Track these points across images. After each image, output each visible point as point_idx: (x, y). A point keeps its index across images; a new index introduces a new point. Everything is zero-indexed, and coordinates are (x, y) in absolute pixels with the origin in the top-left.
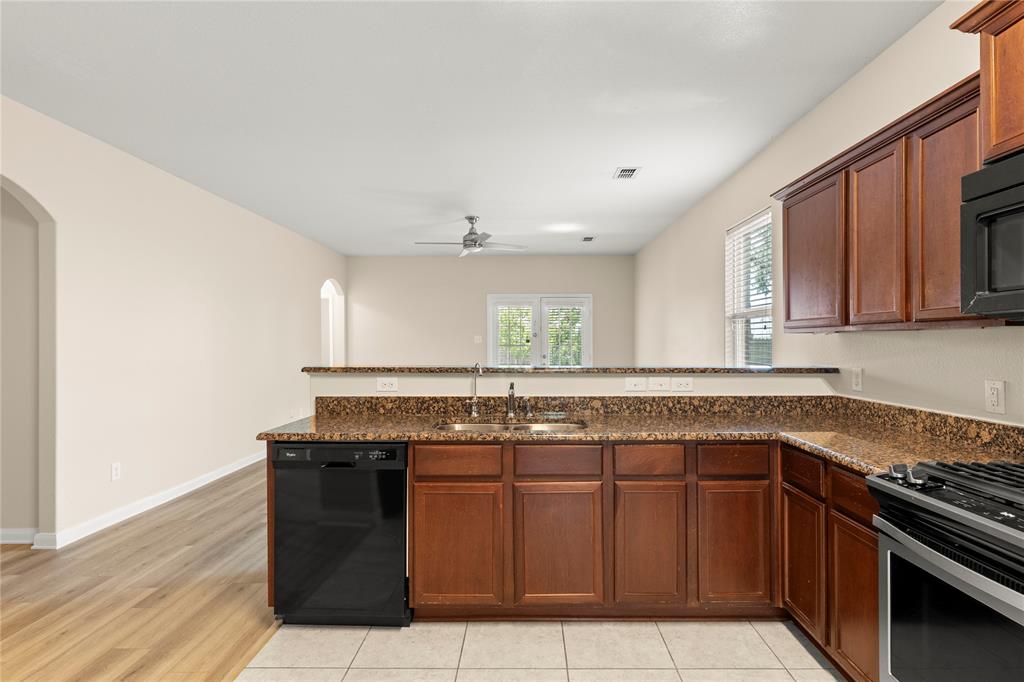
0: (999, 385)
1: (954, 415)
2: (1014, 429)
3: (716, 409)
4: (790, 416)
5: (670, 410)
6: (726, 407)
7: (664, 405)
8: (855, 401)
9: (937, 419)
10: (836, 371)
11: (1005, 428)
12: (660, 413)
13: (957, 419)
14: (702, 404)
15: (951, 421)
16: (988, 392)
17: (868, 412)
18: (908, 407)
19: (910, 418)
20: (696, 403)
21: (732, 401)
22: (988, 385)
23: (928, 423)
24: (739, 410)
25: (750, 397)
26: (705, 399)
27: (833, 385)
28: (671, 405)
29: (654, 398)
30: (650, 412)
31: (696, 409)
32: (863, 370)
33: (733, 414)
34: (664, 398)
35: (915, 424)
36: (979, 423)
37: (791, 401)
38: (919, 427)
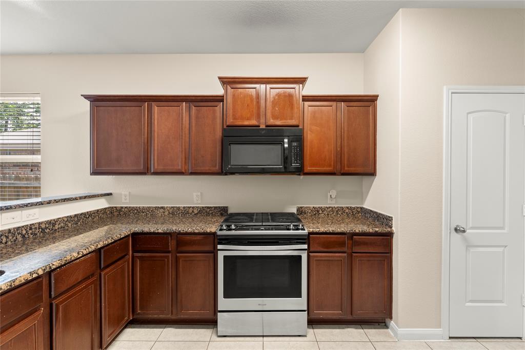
0: (199, 194)
1: (183, 206)
2: (206, 207)
3: (57, 227)
4: (94, 222)
5: (23, 236)
6: (62, 224)
7: (19, 234)
8: (126, 207)
9: (175, 208)
10: (111, 194)
11: (203, 207)
12: (15, 241)
13: (184, 207)
14: (47, 226)
15: (181, 208)
16: (195, 196)
17: (136, 211)
18: (160, 206)
19: (162, 210)
20: (43, 226)
21: (66, 219)
22: (195, 194)
23: (171, 211)
24: (70, 225)
25: (75, 215)
26: (49, 222)
27: (109, 202)
28: (24, 232)
29: (9, 231)
30: (6, 243)
31: (43, 230)
32: (129, 193)
33: (66, 228)
34: (18, 228)
35: (164, 212)
36: (193, 208)
37: (94, 213)
38: (166, 213)
